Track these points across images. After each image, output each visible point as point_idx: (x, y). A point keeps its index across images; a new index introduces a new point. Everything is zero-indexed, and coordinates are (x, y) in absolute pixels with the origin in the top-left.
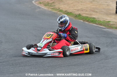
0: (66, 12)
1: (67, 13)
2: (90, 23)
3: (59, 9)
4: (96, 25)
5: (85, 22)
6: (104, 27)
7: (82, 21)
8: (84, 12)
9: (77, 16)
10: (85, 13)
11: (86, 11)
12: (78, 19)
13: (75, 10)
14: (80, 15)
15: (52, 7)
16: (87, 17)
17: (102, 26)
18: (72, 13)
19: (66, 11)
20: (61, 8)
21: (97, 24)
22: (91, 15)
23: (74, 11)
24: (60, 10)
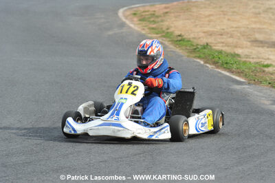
0: (180, 38)
1: (180, 41)
2: (218, 67)
3: (168, 29)
4: (228, 74)
5: (208, 65)
6: (242, 80)
7: (202, 62)
8: (223, 38)
9: (198, 48)
10: (223, 43)
11: (230, 37)
12: (195, 57)
13: (204, 32)
14: (206, 46)
15: (154, 26)
16: (220, 52)
17: (239, 76)
18: (191, 40)
19: (179, 36)
20: (175, 26)
21: (233, 72)
22: (236, 47)
23: (202, 35)
24: (168, 33)
